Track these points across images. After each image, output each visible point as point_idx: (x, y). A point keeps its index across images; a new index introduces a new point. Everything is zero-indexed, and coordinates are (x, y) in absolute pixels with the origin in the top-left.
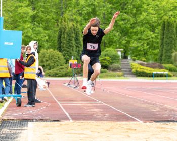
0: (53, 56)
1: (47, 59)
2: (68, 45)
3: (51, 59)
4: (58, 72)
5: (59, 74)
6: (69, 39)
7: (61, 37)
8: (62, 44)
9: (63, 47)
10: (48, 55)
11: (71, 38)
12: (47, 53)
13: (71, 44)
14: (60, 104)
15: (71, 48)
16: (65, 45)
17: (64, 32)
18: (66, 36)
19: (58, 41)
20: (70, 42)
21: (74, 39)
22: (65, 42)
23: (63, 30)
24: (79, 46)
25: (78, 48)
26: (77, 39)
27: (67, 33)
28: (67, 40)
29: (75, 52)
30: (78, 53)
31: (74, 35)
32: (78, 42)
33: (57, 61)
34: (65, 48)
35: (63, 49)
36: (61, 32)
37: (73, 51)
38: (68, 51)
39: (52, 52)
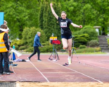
1: (30, 36)
2: (50, 23)
6: (50, 18)
7: (42, 16)
8: (43, 22)
9: (45, 25)
11: (52, 16)
12: (30, 31)
13: (52, 22)
15: (53, 26)
17: (46, 11)
19: (40, 19)
20: (51, 20)
22: (46, 20)
23: (45, 9)
27: (48, 12)
28: (49, 18)
29: (56, 30)
30: (59, 30)
34: (47, 26)
35: (44, 27)
36: (43, 11)
37: (54, 28)
38: (49, 29)
39: (34, 29)
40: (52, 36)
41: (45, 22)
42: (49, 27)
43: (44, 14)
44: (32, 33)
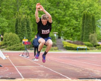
0: (12, 37)
1: (9, 39)
2: (22, 30)
3: (11, 39)
4: (16, 47)
5: (16, 49)
6: (23, 26)
7: (17, 25)
8: (18, 29)
9: (19, 31)
10: (9, 36)
11: (24, 25)
13: (24, 29)
14: (16, 68)
15: (24, 32)
16: (20, 30)
17: (20, 21)
18: (20, 24)
19: (16, 27)
20: (23, 28)
21: (26, 26)
22: (20, 28)
23: (19, 20)
24: (29, 30)
25: (28, 32)
26: (28, 26)
27: (21, 22)
28: (22, 27)
29: (26, 35)
30: (29, 35)
31: (26, 23)
32: (28, 28)
33: (15, 40)
34: (20, 32)
35: (19, 33)
36: (17, 21)
37: (25, 34)
38: (22, 34)
39: (11, 34)
40: (25, 38)
41: (19, 29)
42: (22, 33)
43: (18, 24)
44: (10, 37)
